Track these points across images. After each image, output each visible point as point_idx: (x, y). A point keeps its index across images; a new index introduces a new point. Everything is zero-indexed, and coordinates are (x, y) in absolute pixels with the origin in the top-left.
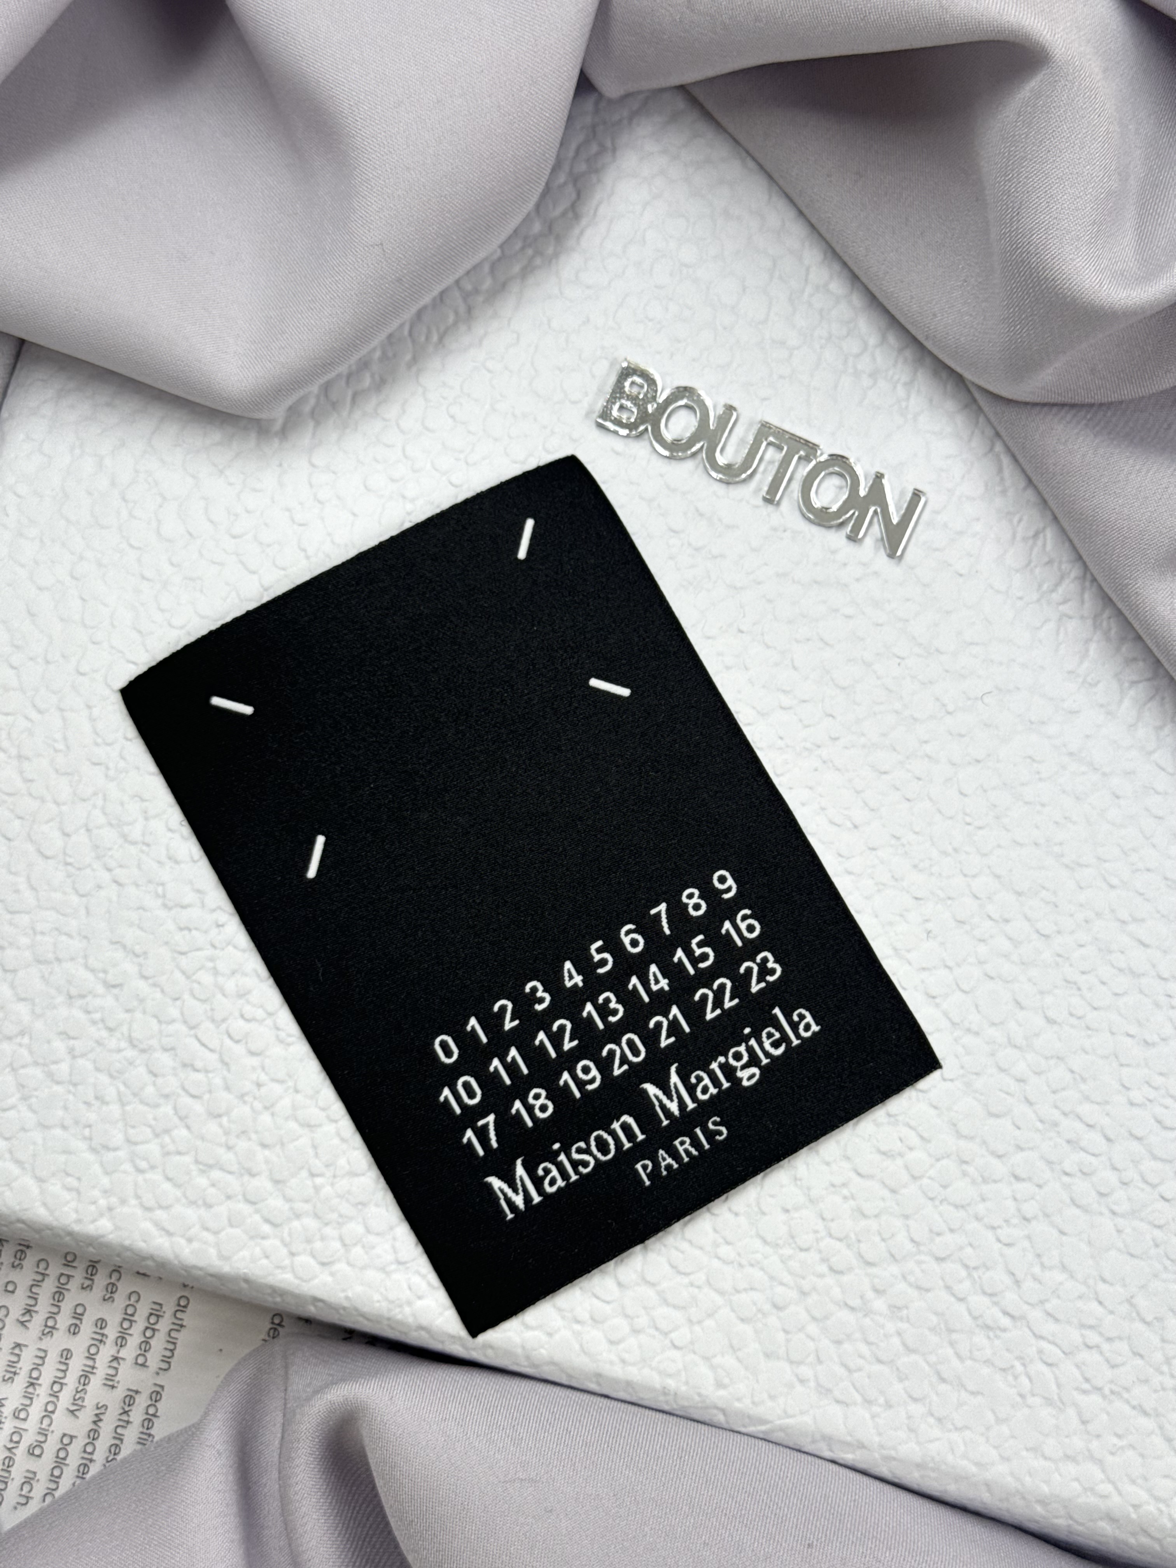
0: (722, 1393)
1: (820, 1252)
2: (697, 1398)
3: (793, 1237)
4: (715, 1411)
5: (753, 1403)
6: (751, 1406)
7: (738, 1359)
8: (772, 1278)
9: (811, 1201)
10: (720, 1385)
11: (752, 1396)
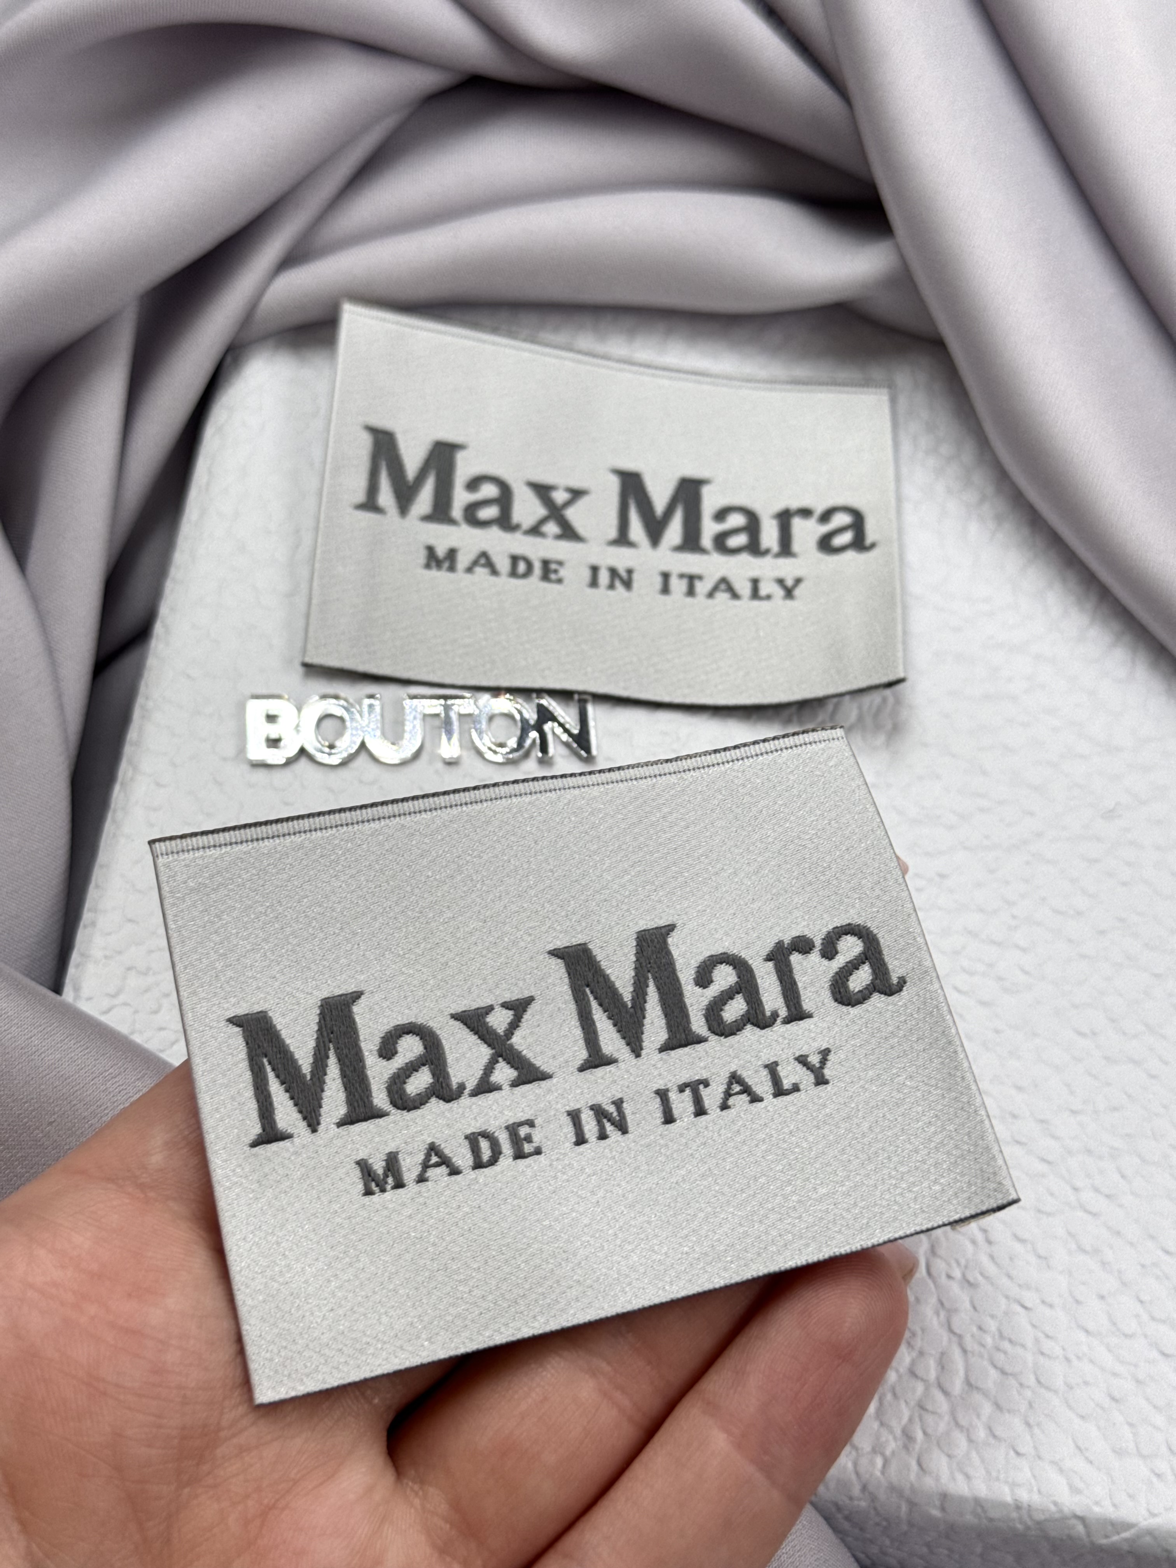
0: (1077, 1498)
1: (1146, 1336)
2: (1053, 1508)
3: (1114, 1324)
4: (1074, 1522)
5: (1114, 1505)
6: (1111, 1509)
7: (1087, 1458)
8: (1103, 1369)
9: (1124, 1284)
10: (1074, 1490)
11: (1111, 1499)
